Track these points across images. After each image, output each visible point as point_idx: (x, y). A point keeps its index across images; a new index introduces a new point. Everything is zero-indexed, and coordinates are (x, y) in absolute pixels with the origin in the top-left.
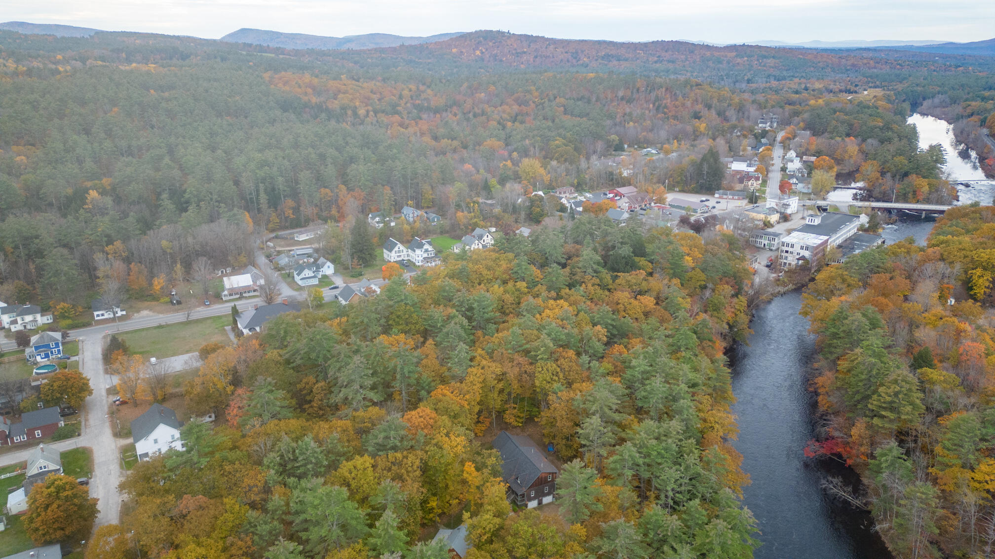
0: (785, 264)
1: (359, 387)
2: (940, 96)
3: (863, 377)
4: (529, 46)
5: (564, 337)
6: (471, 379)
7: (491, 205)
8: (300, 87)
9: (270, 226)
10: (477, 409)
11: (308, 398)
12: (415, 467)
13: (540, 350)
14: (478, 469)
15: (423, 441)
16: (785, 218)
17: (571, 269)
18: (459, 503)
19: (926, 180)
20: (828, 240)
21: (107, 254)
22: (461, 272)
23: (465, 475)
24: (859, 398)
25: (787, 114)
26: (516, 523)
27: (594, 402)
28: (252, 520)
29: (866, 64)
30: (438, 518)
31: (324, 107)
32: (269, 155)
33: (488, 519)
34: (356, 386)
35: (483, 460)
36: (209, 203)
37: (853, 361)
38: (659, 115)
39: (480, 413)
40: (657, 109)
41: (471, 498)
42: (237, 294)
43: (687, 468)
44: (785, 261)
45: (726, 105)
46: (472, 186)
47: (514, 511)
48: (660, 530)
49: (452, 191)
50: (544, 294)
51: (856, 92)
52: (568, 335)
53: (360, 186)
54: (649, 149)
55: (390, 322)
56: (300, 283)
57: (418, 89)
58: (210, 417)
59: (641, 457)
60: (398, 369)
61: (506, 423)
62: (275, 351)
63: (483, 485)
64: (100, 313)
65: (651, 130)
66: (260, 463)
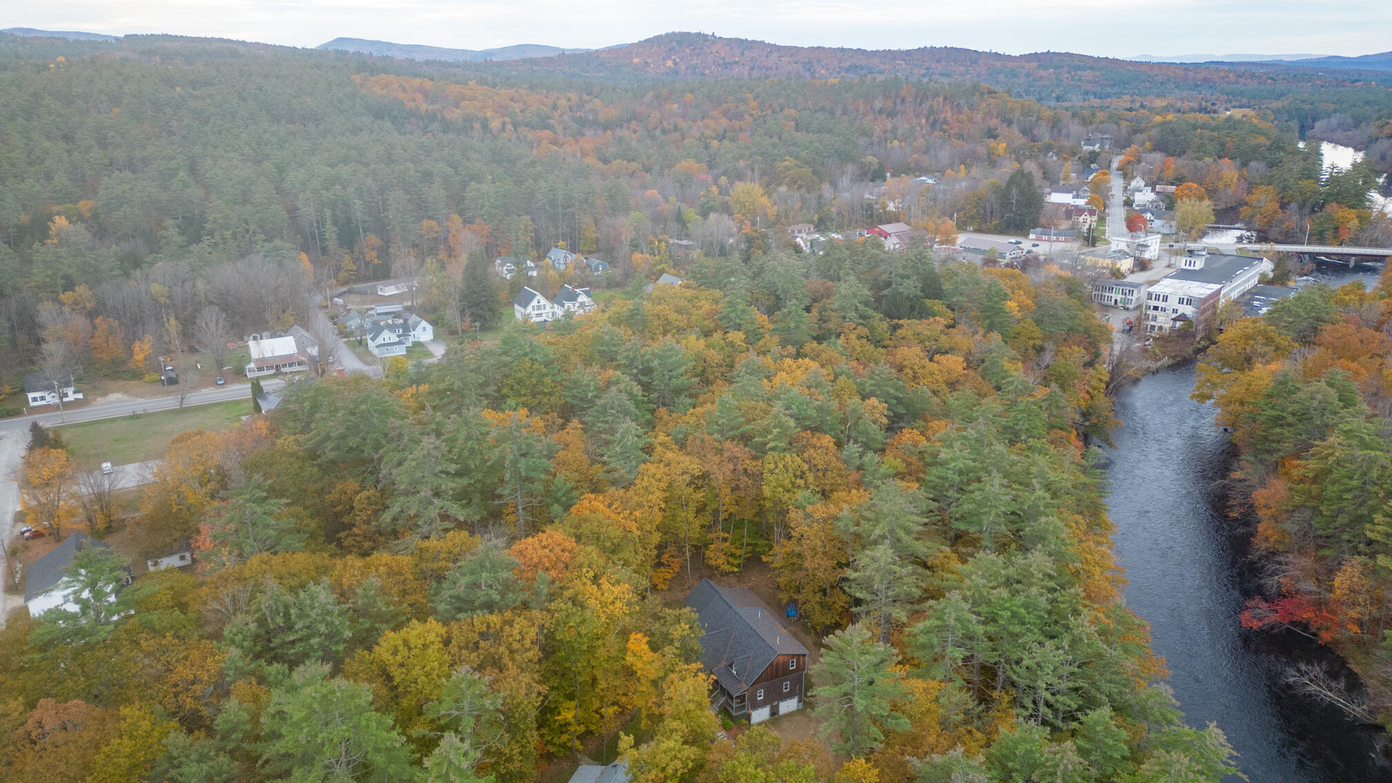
0: (1153, 327)
1: (430, 493)
2: (1338, 115)
3: (1354, 483)
4: (743, 54)
5: (813, 413)
6: (645, 484)
7: (687, 247)
8: (404, 90)
9: (342, 275)
10: (656, 538)
11: (346, 519)
12: (527, 643)
13: (771, 433)
14: (654, 647)
15: (545, 591)
16: (1142, 265)
17: (820, 313)
18: (622, 713)
19: (1354, 210)
20: (1220, 290)
21: (62, 304)
22: (632, 317)
23: (630, 659)
24: (1346, 521)
25: (1124, 131)
26: (731, 758)
27: (877, 522)
28: (175, 753)
29: (1223, 78)
30: (577, 743)
31: (439, 117)
32: (344, 170)
33: (671, 750)
34: (426, 492)
35: (664, 629)
36: (243, 237)
37: (1326, 457)
38: (936, 134)
39: (661, 547)
40: (933, 125)
41: (641, 703)
42: (272, 367)
43: (1075, 642)
44: (1153, 323)
45: (1033, 119)
46: (658, 219)
47: (725, 727)
48: (1037, 772)
49: (626, 225)
50: (776, 349)
51: (1215, 112)
52: (820, 409)
53: (482, 215)
54: (923, 178)
55: (505, 391)
56: (376, 352)
57: (581, 99)
58: (182, 558)
59: (978, 622)
60: (507, 462)
61: (710, 567)
62: (292, 438)
63: (663, 678)
64: (37, 395)
65: (925, 153)
66: (217, 636)
